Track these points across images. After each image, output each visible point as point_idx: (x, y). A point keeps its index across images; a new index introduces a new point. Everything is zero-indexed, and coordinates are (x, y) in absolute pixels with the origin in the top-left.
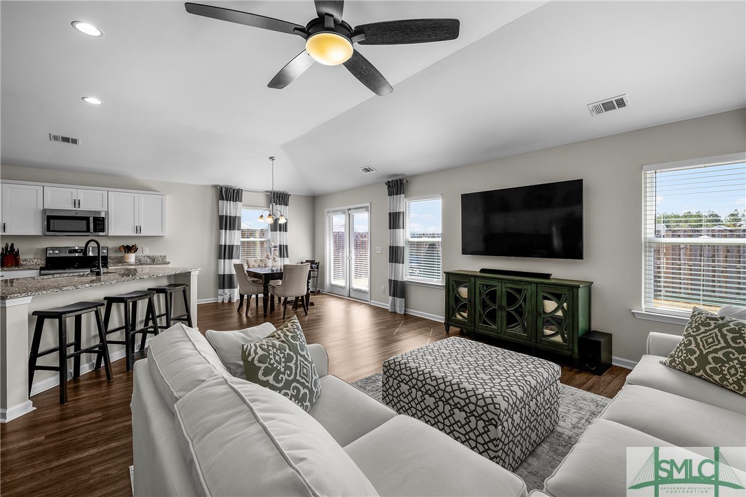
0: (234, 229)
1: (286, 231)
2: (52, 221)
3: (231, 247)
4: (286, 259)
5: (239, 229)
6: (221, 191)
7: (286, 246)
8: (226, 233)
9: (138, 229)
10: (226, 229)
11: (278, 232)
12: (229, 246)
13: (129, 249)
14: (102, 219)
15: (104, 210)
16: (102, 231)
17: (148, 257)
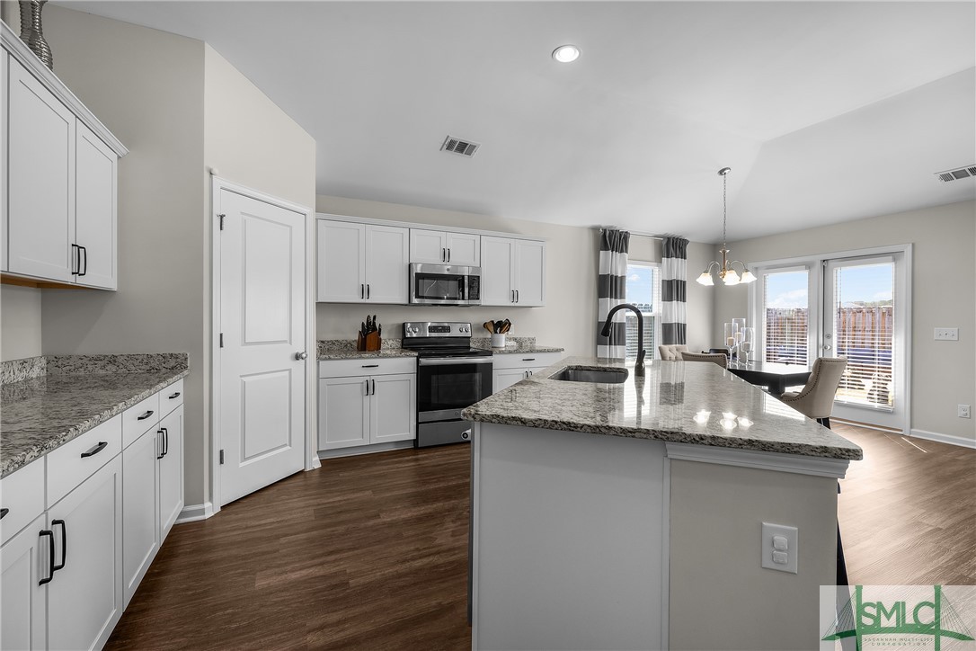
1: (684, 301)
2: (421, 281)
6: (604, 236)
7: (684, 326)
9: (515, 295)
10: (606, 296)
11: (675, 302)
13: (501, 326)
14: (477, 279)
15: (475, 265)
16: (477, 297)
17: (515, 339)
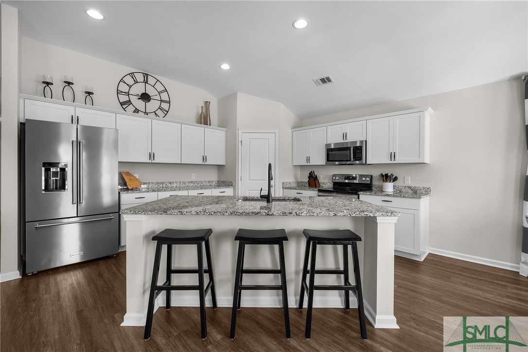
2: (330, 153)
9: (393, 155)
14: (360, 148)
15: (364, 139)
16: (360, 159)
17: (410, 187)
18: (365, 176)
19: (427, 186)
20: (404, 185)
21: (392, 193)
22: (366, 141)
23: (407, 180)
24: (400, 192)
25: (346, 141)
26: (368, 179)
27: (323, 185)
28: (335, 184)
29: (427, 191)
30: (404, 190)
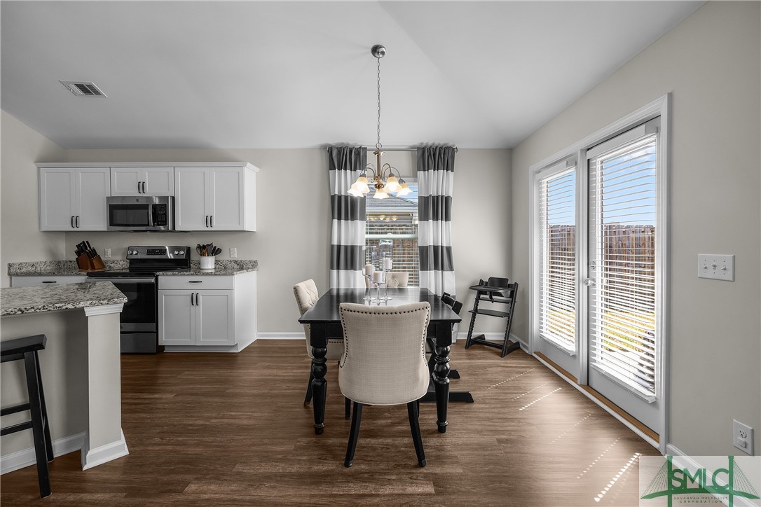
0: (353, 218)
1: (448, 220)
2: (114, 212)
3: (351, 250)
4: (447, 274)
5: (363, 218)
6: (331, 154)
7: (449, 249)
8: (339, 225)
9: (209, 220)
10: (339, 219)
11: (432, 221)
12: (346, 247)
14: (164, 207)
15: (169, 194)
16: (165, 223)
17: (236, 262)
18: (179, 249)
19: (253, 259)
20: (230, 259)
21: (213, 271)
22: (173, 198)
23: (233, 252)
24: (225, 268)
25: (144, 195)
26: (182, 253)
27: (112, 265)
28: (132, 261)
29: (253, 265)
30: (229, 266)
